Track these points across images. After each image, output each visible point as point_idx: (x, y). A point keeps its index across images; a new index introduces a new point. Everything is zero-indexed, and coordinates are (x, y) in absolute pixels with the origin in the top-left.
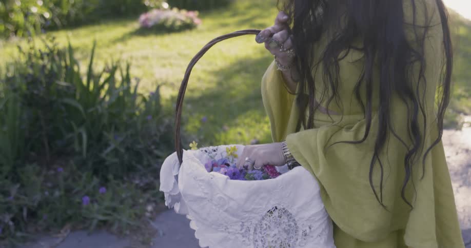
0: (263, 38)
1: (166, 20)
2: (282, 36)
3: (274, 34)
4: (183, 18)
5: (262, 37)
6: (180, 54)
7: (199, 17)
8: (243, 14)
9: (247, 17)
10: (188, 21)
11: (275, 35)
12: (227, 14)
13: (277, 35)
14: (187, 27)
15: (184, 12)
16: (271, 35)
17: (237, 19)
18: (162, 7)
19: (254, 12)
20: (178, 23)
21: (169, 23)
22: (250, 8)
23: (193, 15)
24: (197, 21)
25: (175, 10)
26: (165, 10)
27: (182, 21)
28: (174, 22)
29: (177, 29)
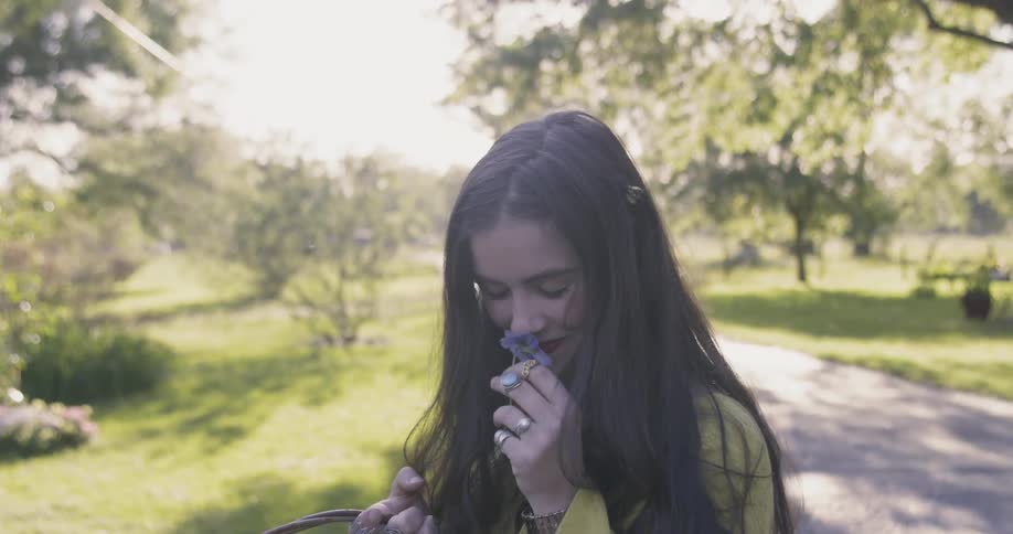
0: (365, 529)
1: (18, 429)
2: (408, 519)
3: (391, 516)
4: (58, 422)
5: (363, 526)
6: (57, 508)
7: (94, 418)
8: (190, 405)
9: (199, 412)
10: (69, 429)
11: (393, 520)
12: (153, 407)
13: (399, 519)
14: (68, 441)
15: (58, 408)
16: (384, 519)
17: (177, 418)
18: (9, 400)
19: (213, 401)
20: (47, 435)
21: (26, 435)
22: (202, 390)
23: (80, 413)
24: (88, 427)
25: (39, 404)
26: (16, 405)
27: (55, 429)
28: (37, 432)
29: (45, 446)
